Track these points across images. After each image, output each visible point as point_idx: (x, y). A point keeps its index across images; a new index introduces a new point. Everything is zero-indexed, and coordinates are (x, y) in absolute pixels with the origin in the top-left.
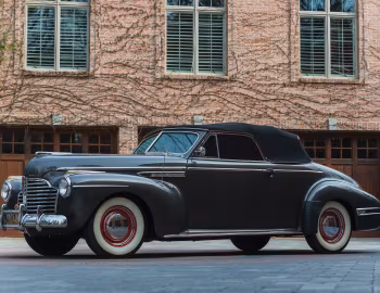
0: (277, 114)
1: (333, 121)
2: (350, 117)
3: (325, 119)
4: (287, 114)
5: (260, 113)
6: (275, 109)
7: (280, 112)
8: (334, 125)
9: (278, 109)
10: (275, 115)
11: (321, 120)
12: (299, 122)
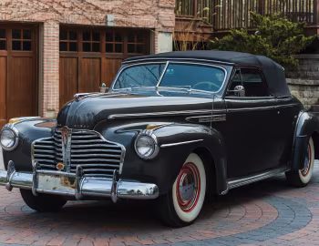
0: (62, 8)
1: (111, 17)
2: (125, 14)
3: (104, 15)
4: (71, 9)
5: (47, 7)
6: (60, 4)
7: (64, 7)
8: (112, 20)
9: (63, 4)
10: (60, 9)
11: (101, 16)
12: (81, 17)
